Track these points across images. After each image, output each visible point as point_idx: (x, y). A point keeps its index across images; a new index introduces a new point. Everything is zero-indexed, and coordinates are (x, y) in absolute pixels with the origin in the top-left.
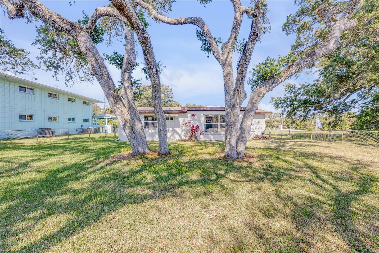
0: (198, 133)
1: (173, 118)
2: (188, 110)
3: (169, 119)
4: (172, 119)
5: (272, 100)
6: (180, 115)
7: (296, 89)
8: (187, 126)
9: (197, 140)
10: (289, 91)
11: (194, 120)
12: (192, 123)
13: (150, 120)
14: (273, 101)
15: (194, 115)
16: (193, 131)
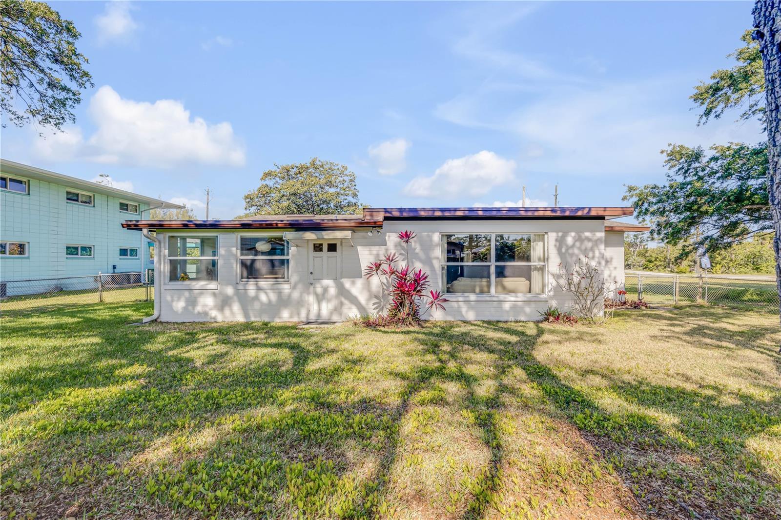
0: (424, 300)
1: (338, 247)
2: (386, 219)
3: (325, 248)
4: (332, 248)
5: (627, 194)
6: (360, 234)
7: (704, 160)
8: (385, 272)
9: (418, 321)
10: (682, 168)
11: (409, 255)
12: (402, 265)
13: (263, 253)
14: (632, 196)
15: (406, 236)
16: (403, 292)
